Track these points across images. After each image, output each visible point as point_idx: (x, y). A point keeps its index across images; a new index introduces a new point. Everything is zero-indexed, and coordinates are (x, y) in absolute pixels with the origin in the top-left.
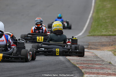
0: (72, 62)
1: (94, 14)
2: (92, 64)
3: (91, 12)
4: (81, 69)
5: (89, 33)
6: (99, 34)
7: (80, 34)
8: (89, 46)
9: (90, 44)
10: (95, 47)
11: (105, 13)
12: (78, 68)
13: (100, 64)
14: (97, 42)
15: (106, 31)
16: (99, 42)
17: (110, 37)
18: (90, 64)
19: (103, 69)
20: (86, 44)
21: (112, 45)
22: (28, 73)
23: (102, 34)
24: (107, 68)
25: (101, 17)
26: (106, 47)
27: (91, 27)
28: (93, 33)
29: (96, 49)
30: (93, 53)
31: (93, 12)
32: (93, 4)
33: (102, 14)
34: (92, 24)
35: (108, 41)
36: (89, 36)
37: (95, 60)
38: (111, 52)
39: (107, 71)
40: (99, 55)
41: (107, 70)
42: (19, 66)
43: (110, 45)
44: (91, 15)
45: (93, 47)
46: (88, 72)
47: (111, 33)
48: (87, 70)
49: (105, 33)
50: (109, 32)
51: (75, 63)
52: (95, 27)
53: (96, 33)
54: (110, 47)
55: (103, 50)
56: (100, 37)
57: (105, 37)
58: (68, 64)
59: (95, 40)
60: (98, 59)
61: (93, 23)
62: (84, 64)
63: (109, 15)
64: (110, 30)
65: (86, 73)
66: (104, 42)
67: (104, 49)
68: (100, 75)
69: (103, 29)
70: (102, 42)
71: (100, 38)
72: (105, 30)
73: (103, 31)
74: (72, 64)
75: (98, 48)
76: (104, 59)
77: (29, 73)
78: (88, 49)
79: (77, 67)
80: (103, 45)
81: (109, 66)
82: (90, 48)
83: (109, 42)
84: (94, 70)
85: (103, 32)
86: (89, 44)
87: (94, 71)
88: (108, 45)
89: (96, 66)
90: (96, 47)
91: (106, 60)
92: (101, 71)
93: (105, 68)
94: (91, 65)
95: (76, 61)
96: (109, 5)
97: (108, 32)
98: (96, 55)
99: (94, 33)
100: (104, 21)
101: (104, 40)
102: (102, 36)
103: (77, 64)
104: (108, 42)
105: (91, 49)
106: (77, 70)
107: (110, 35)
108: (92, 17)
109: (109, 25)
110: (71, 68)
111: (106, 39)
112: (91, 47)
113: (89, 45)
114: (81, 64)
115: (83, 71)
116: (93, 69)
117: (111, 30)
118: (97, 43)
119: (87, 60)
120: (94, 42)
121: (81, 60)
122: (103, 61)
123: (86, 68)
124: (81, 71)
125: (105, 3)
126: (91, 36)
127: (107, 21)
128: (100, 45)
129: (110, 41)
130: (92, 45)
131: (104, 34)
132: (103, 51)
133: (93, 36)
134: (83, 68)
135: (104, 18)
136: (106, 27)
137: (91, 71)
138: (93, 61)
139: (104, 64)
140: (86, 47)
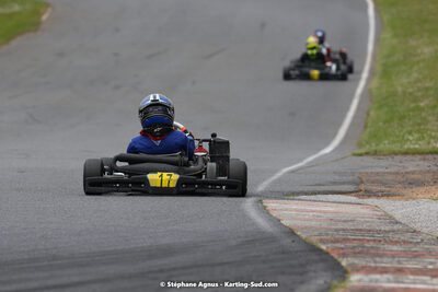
0: (304, 236)
1: (375, 83)
2: (374, 241)
4: (336, 257)
5: (360, 145)
6: (396, 147)
7: (328, 150)
8: (362, 187)
9: (364, 179)
10: (383, 188)
11: (415, 75)
12: (327, 253)
13: (405, 242)
14: (390, 173)
15: (419, 139)
16: (397, 173)
17: (436, 156)
18: (368, 241)
19: (416, 256)
20: (351, 178)
23: (406, 147)
24: (430, 254)
25: (400, 89)
26: (422, 189)
27: (366, 127)
28: (373, 144)
29: (388, 195)
30: (375, 208)
31: (372, 73)
32: (370, 46)
33: (405, 81)
34: (368, 113)
35: (428, 169)
36: (361, 155)
37: (387, 228)
39: (431, 263)
40: (398, 216)
41: (433, 260)
43: (435, 182)
45: (375, 188)
46: (365, 267)
48: (359, 262)
49: (417, 146)
50: (432, 141)
51: (314, 240)
52: (381, 124)
53: (385, 145)
55: (414, 199)
56: (398, 158)
57: (419, 157)
58: (287, 241)
59: (382, 167)
60: (396, 227)
61: (372, 113)
62: (345, 240)
63: (428, 84)
64: (433, 134)
65: (358, 270)
66: (413, 172)
67: (415, 195)
68: (406, 274)
69: (410, 133)
70: (407, 173)
71: (401, 162)
72: (416, 135)
73: (411, 138)
74: (305, 242)
75: (393, 190)
76: (417, 227)
77: (150, 272)
78: (359, 196)
79: (321, 250)
82: (366, 191)
83: (434, 173)
84: (385, 260)
85: (407, 140)
86: (360, 179)
87: (386, 263)
88: (428, 182)
89: (388, 247)
90: (387, 189)
91: (425, 230)
92: (411, 264)
93: (423, 255)
94: (372, 244)
95: (316, 233)
96: (427, 51)
97: (429, 143)
98: (390, 213)
99: (377, 145)
100: (412, 105)
101: (414, 165)
102: (406, 153)
103: (322, 241)
104: (428, 171)
105: (369, 194)
106: (322, 260)
108: (367, 92)
109: (430, 118)
110: (300, 254)
111: (421, 163)
112: (369, 188)
113: (362, 182)
114: (336, 241)
115: (343, 264)
116: (381, 256)
118: (390, 177)
119: (357, 230)
120: (378, 174)
121: (337, 230)
122: (415, 231)
123: (355, 254)
124: (339, 264)
125: (413, 43)
126: (367, 154)
127: (422, 104)
128: (400, 182)
129: (435, 168)
130: (373, 182)
131: (412, 146)
132: (414, 202)
133: (375, 153)
134: (344, 255)
135: (411, 94)
136: (419, 125)
137: (375, 262)
138: (379, 232)
139: (418, 243)
140: (352, 188)
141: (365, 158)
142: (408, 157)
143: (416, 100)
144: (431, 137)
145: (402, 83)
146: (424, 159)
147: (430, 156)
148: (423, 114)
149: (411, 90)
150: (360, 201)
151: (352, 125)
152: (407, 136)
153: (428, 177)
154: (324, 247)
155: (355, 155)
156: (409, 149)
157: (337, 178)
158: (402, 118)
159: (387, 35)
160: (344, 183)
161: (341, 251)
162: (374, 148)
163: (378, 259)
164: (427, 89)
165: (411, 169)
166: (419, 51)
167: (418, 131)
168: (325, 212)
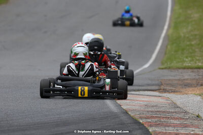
0: (132, 115)
1: (171, 31)
2: (166, 117)
3: (166, 27)
4: (147, 127)
5: (163, 64)
6: (179, 65)
7: (146, 66)
8: (162, 87)
10: (172, 88)
11: (190, 28)
12: (143, 125)
13: (181, 119)
14: (176, 80)
15: (191, 61)
16: (179, 80)
17: (199, 70)
18: (163, 117)
19: (186, 126)
20: (157, 82)
21: (202, 85)
22: (55, 133)
23: (184, 65)
24: (192, 125)
25: (182, 35)
26: (191, 89)
27: (165, 54)
28: (169, 63)
29: (174, 92)
30: (168, 99)
31: (169, 27)
32: (169, 13)
33: (185, 30)
34: (167, 47)
35: (194, 77)
36: (162, 69)
37: (173, 110)
38: (199, 97)
39: (193, 131)
40: (178, 103)
41: (194, 129)
42: (39, 121)
43: (197, 85)
44: (164, 32)
45: (168, 88)
46: (160, 132)
47: (200, 64)
48: (158, 129)
49: (190, 64)
50: (197, 62)
51: (137, 117)
52: (173, 53)
53: (174, 64)
54: (199, 88)
55: (186, 94)
56: (180, 71)
57: (190, 70)
58: (124, 118)
59: (172, 76)
60: (177, 110)
61: (169, 47)
62: (152, 117)
63: (196, 32)
64: (198, 58)
65: (157, 134)
66: (187, 79)
67: (187, 92)
69: (187, 57)
70: (184, 80)
71: (181, 73)
72: (190, 59)
73: (187, 60)
74: (132, 118)
75: (177, 89)
76: (187, 109)
78: (160, 92)
79: (140, 123)
80: (185, 85)
81: (196, 123)
82: (163, 89)
83: (197, 80)
84: (171, 128)
85: (185, 61)
86: (161, 82)
87: (171, 130)
88: (194, 85)
89: (172, 121)
90: (174, 89)
91: (191, 111)
92: (182, 131)
93: (189, 126)
94: (165, 120)
95: (138, 113)
96: (196, 16)
97: (196, 63)
98: (175, 102)
100: (188, 43)
101: (188, 75)
102: (184, 68)
103: (141, 118)
104: (194, 79)
105: (165, 91)
106: (140, 129)
107: (199, 68)
108: (167, 36)
109: (197, 50)
110: (129, 125)
111: (191, 74)
112: (165, 88)
113: (162, 84)
114: (148, 118)
115: (150, 131)
116: (168, 126)
117: (200, 58)
118: (176, 82)
119: (158, 111)
120: (170, 80)
121: (148, 112)
122: (186, 112)
123: (157, 125)
124: (148, 130)
125: (189, 12)
126: (165, 68)
127: (193, 43)
128: (180, 85)
129: (197, 77)
130: (167, 85)
131: (187, 65)
132: (186, 96)
133: (169, 68)
134: (151, 126)
135: (188, 38)
136: (191, 53)
137: (166, 130)
138: (169, 112)
139: (187, 119)
140: (157, 88)
141: (165, 70)
142: (185, 70)
143: (190, 40)
144: (197, 60)
145: (183, 32)
146: (193, 72)
147: (196, 70)
148: (193, 48)
149: (187, 35)
150: (161, 94)
151: (159, 52)
152: (185, 59)
153: (194, 82)
154: (141, 121)
155: (160, 69)
156: (186, 66)
157: (150, 82)
158: (183, 50)
159: (177, 8)
160: (153, 85)
161: (150, 124)
162: (169, 65)
163: (167, 128)
164: (196, 35)
165: (186, 77)
166: (192, 16)
167: (191, 57)
168: (143, 101)
